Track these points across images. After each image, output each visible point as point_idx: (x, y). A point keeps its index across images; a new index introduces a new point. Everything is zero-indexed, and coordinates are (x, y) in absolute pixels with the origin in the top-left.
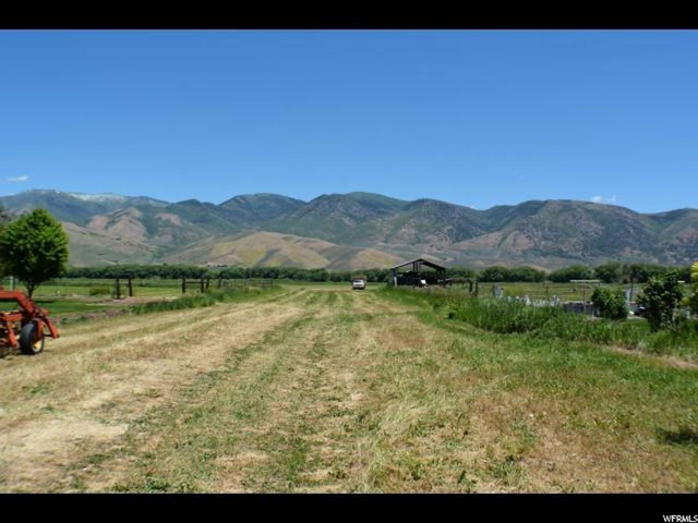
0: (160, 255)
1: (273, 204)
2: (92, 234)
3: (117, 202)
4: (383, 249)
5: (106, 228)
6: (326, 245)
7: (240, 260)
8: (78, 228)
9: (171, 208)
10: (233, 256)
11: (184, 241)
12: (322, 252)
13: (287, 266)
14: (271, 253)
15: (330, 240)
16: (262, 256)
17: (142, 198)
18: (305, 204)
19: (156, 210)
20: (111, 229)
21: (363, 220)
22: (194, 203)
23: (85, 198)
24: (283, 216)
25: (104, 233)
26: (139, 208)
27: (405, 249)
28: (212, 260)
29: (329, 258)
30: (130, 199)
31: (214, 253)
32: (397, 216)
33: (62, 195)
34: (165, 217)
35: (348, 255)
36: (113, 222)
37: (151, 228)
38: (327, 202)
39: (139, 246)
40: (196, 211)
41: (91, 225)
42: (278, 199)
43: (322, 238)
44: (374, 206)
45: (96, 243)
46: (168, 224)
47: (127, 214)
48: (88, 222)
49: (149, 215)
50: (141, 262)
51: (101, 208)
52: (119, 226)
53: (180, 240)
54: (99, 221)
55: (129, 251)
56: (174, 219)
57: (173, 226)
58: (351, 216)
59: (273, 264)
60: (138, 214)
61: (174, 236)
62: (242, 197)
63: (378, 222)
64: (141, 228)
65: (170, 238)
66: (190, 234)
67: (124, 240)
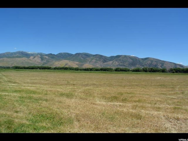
0: (44, 64)
1: (67, 55)
2: (30, 60)
3: (36, 54)
4: (89, 64)
5: (33, 59)
6: (78, 63)
7: (60, 66)
8: (27, 59)
9: (46, 55)
10: (58, 65)
12: (77, 64)
13: (70, 67)
14: (66, 64)
15: (79, 62)
16: (64, 65)
17: (41, 53)
18: (73, 55)
19: (44, 55)
20: (34, 59)
21: (85, 58)
22: (51, 54)
23: (29, 53)
24: (69, 57)
26: (40, 55)
27: (93, 64)
28: (54, 66)
29: (78, 65)
30: (38, 53)
31: (54, 64)
32: (92, 57)
33: (25, 52)
34: (45, 57)
35: (82, 65)
36: (34, 58)
37: (42, 59)
38: (78, 54)
39: (40, 63)
40: (51, 56)
41: (30, 58)
42: (68, 54)
43: (77, 62)
44: (87, 55)
45: (31, 62)
46: (46, 58)
47: (37, 56)
48: (29, 57)
49: (42, 56)
50: (40, 66)
51: (32, 55)
52: (36, 58)
53: (48, 62)
54: (32, 57)
55: (37, 63)
56: (47, 57)
57: (47, 59)
58: (82, 57)
59: (67, 66)
60: (40, 56)
62: (61, 53)
63: (88, 59)
64: (40, 59)
65: (46, 61)
66: (50, 60)
67: (36, 61)
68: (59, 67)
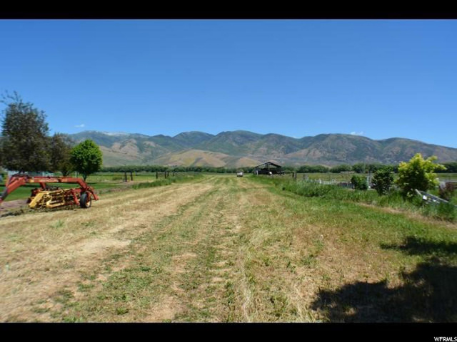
0: (145, 161)
1: (199, 136)
2: (113, 151)
3: (125, 136)
4: (251, 157)
5: (120, 148)
6: (224, 155)
7: (183, 163)
8: (108, 149)
9: (151, 139)
10: (180, 161)
11: (157, 154)
12: (222, 159)
14: (198, 160)
15: (226, 153)
16: (193, 161)
17: (137, 134)
18: (213, 136)
19: (144, 140)
20: (122, 149)
21: (242, 144)
22: (161, 136)
23: (110, 134)
24: (203, 143)
25: (118, 150)
26: (136, 139)
27: (261, 157)
28: (170, 163)
29: (226, 162)
30: (131, 134)
31: (171, 160)
32: (258, 142)
33: (99, 133)
34: (148, 143)
35: (235, 160)
36: (123, 146)
37: (141, 148)
38: (225, 135)
39: (136, 157)
40: (162, 140)
41: (113, 147)
42: (201, 134)
43: (222, 152)
44: (247, 137)
45: (115, 155)
46: (149, 146)
47: (130, 142)
48: (111, 145)
49: (140, 142)
50: (137, 164)
51: (117, 139)
52: (126, 147)
53: (155, 154)
54: (116, 145)
55: (131, 159)
56: (152, 144)
57: (152, 147)
58: (236, 142)
59: (199, 165)
60: (135, 141)
61: (152, 152)
62: (184, 133)
63: (249, 145)
64: (136, 148)
65: (150, 153)
66: (160, 151)
67: (129, 154)
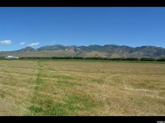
0: (77, 55)
1: (97, 46)
2: (65, 52)
3: (70, 46)
4: (116, 54)
5: (68, 51)
6: (106, 53)
7: (91, 56)
8: (63, 51)
9: (79, 47)
10: (89, 55)
11: (81, 53)
12: (105, 55)
13: (99, 57)
14: (96, 55)
15: (107, 53)
16: (95, 55)
17: (74, 46)
18: (102, 46)
19: (77, 48)
20: (69, 51)
21: (113, 49)
22: (83, 46)
23: (65, 46)
24: (98, 49)
25: (67, 51)
26: (74, 47)
27: (120, 54)
29: (107, 56)
30: (72, 46)
31: (86, 55)
32: (119, 48)
33: (61, 45)
34: (78, 49)
35: (110, 55)
36: (69, 50)
37: (76, 50)
38: (106, 46)
39: (74, 54)
40: (83, 48)
42: (98, 46)
43: (106, 52)
44: (115, 47)
45: (66, 53)
46: (78, 50)
47: (72, 48)
48: (65, 49)
49: (75, 48)
51: (67, 47)
52: (70, 50)
53: (80, 53)
54: (67, 49)
55: (71, 54)
56: (80, 49)
57: (79, 50)
58: (111, 49)
59: (97, 57)
60: (73, 48)
61: (80, 52)
62: (91, 45)
63: (115, 50)
64: (74, 51)
65: (79, 52)
66: (82, 52)
67: (71, 53)
68: (90, 58)
